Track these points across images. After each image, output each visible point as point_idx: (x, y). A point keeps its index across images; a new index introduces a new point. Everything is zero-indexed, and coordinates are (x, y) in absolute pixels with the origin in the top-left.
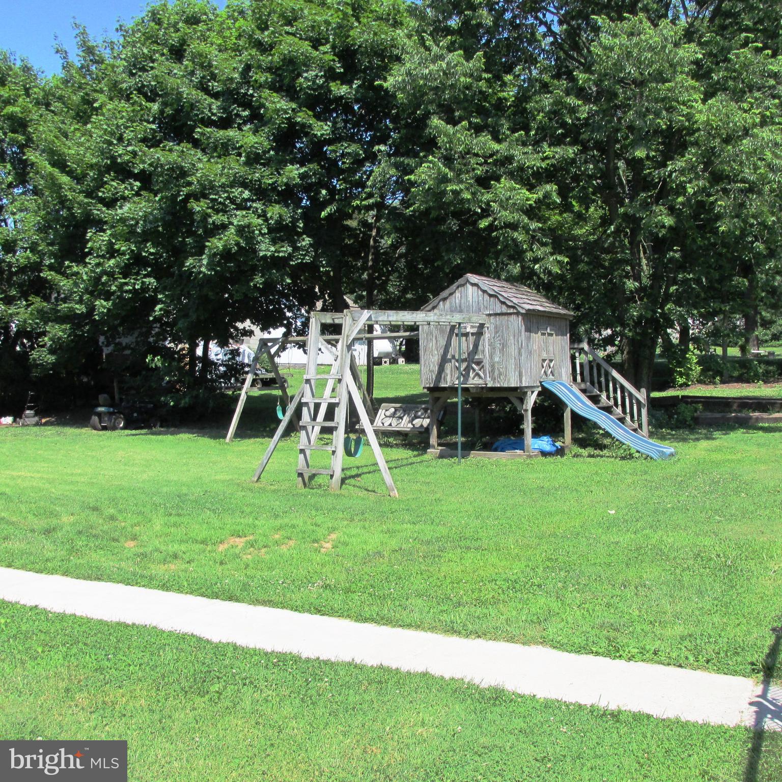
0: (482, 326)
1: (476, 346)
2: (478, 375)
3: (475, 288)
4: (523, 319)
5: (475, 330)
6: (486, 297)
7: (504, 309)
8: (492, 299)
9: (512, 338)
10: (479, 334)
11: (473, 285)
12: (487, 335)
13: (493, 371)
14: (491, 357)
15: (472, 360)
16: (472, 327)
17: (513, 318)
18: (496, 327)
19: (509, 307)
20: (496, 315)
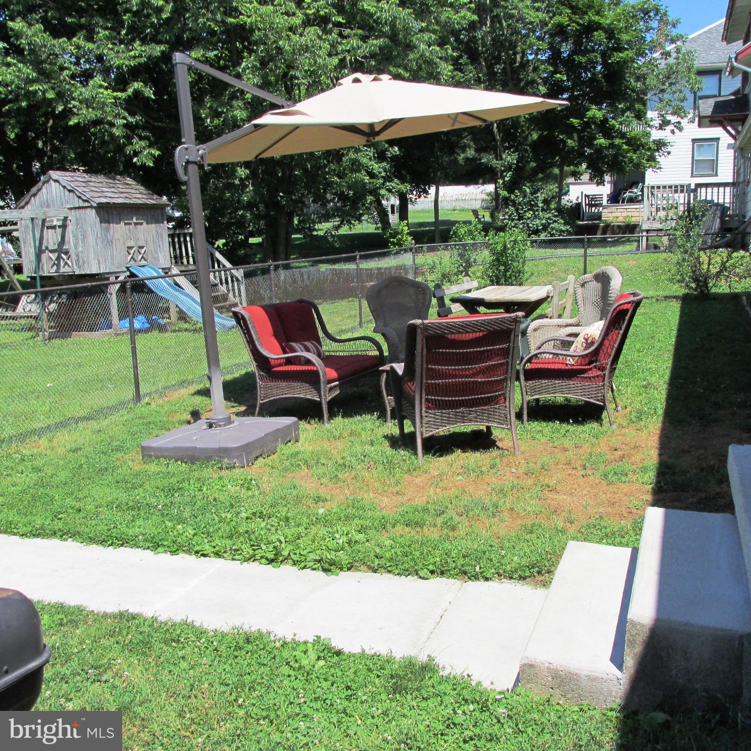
0: (66, 219)
1: (63, 237)
2: (66, 263)
3: (57, 184)
4: (97, 212)
5: (60, 223)
6: (67, 192)
7: (82, 204)
8: (71, 194)
9: (89, 229)
10: (64, 227)
11: (56, 181)
12: (70, 228)
13: (78, 260)
14: (76, 247)
15: (61, 250)
16: (58, 220)
17: (89, 210)
18: (77, 220)
19: (84, 201)
20: (75, 208)
